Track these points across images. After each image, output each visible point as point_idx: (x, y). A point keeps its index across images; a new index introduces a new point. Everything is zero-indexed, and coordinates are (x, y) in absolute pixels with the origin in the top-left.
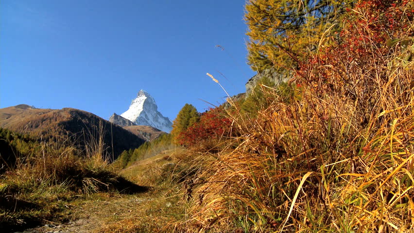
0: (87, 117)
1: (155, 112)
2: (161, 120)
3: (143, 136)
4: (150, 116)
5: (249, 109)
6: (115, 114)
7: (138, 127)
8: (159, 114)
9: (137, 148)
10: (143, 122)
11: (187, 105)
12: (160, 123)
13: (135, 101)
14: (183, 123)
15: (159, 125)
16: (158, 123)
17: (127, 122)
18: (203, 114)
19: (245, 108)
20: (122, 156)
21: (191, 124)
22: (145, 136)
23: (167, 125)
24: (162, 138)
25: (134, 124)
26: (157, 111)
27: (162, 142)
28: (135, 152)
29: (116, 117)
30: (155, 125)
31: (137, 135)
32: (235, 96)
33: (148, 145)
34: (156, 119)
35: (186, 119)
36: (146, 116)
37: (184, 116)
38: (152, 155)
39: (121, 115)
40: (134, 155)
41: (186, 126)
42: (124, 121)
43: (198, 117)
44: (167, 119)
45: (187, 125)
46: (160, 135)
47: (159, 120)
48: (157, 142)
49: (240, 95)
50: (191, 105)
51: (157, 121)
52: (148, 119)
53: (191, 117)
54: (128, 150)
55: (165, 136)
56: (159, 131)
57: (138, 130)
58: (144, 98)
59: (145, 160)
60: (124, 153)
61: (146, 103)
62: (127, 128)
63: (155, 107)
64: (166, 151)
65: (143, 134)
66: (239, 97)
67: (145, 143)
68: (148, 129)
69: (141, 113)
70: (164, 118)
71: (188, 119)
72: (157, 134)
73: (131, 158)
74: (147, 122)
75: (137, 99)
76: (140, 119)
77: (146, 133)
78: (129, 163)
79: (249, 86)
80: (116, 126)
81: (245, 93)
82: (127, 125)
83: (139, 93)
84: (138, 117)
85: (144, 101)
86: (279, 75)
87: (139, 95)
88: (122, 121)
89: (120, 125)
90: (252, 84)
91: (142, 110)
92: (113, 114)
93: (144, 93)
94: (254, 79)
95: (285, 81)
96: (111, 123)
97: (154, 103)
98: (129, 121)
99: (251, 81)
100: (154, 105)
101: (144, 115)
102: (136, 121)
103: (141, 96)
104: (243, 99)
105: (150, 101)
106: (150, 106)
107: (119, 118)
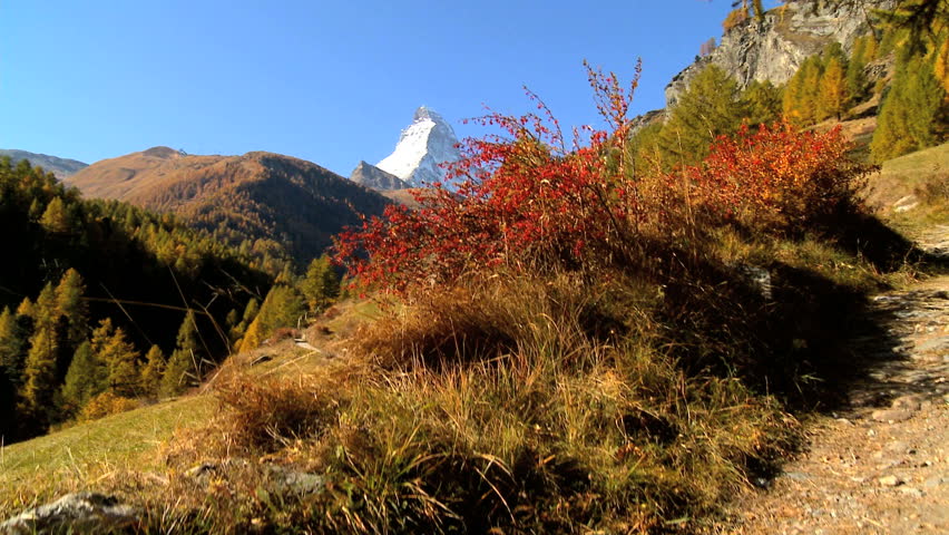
0: (302, 172)
1: (455, 156)
5: (673, 146)
6: (364, 163)
10: (429, 179)
13: (409, 132)
17: (392, 182)
19: (663, 145)
25: (407, 185)
29: (367, 169)
32: (640, 118)
36: (434, 165)
39: (378, 166)
42: (386, 179)
49: (652, 115)
52: (439, 173)
58: (428, 124)
61: (434, 136)
62: (391, 194)
66: (649, 119)
69: (423, 160)
74: (436, 179)
75: (413, 127)
76: (419, 172)
79: (673, 92)
80: (367, 190)
81: (663, 111)
82: (392, 187)
83: (416, 114)
84: (415, 170)
85: (429, 131)
86: (746, 64)
87: (417, 118)
88: (378, 179)
89: (375, 189)
90: (681, 87)
91: (425, 152)
92: (360, 162)
93: (430, 113)
94: (686, 77)
95: (760, 78)
96: (354, 183)
97: (453, 136)
98: (396, 179)
99: (679, 81)
100: (453, 139)
101: (430, 163)
102: (412, 178)
103: (422, 120)
104: (658, 123)
105: (443, 132)
106: (443, 142)
107: (372, 172)
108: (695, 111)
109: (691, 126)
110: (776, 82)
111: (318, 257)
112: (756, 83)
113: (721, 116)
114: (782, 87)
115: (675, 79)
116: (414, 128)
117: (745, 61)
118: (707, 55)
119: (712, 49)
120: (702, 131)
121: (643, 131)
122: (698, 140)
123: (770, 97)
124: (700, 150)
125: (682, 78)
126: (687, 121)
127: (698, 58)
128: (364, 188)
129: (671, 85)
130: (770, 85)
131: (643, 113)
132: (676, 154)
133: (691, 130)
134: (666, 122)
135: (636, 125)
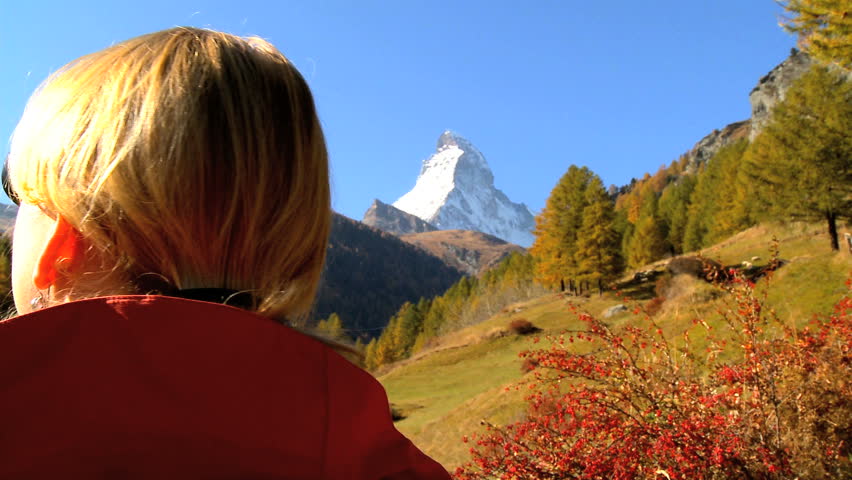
1: (488, 191)
2: (507, 213)
3: (458, 259)
4: (474, 204)
5: (765, 174)
6: (378, 203)
7: (443, 233)
8: (499, 194)
9: (442, 295)
10: (458, 219)
11: (573, 169)
12: (503, 222)
13: (432, 163)
14: (565, 220)
15: (500, 228)
16: (497, 221)
17: (413, 224)
18: (624, 191)
19: (755, 173)
20: (400, 320)
21: (587, 221)
22: (463, 259)
23: (523, 227)
24: (508, 263)
25: (431, 227)
26: (492, 188)
27: (507, 276)
28: (434, 306)
29: (384, 210)
30: (490, 227)
31: (440, 256)
32: (717, 133)
33: (470, 285)
34: (490, 209)
35: (572, 210)
36: (463, 201)
37: (568, 202)
38: (480, 316)
39: (396, 205)
40: (431, 316)
41: (572, 230)
42: (406, 221)
43: (607, 204)
44: (521, 208)
45: (577, 227)
46: (505, 254)
47: (501, 214)
48: (493, 278)
49: (733, 128)
50: (585, 170)
51: (494, 215)
52: (470, 212)
53: (586, 204)
54: (414, 300)
55: (515, 259)
56: (502, 242)
57: (443, 243)
58: (454, 153)
59: (461, 332)
60: (406, 309)
61: (462, 166)
62: (411, 238)
63: (488, 177)
64: (519, 305)
65: (458, 253)
66: (729, 134)
67: (463, 278)
68: (469, 240)
69: (450, 196)
70: (514, 205)
71: (580, 210)
72: (493, 254)
73: (426, 322)
74: (466, 219)
75: (436, 156)
76: (446, 212)
77: (465, 251)
78: (420, 339)
79: (761, 97)
80: (383, 235)
81: (748, 122)
82: (413, 231)
83: (440, 140)
84: (441, 208)
85: (455, 161)
87: (441, 146)
88: (397, 221)
89: (392, 233)
90: (772, 91)
91: (451, 186)
92: (374, 202)
93: (456, 139)
94: (779, 77)
96: (366, 226)
97: (484, 166)
98: (418, 220)
99: (768, 83)
100: (484, 171)
101: (458, 199)
102: (438, 217)
103: (447, 148)
104: (742, 139)
105: (472, 161)
106: (473, 173)
107: (389, 211)
108: (794, 126)
109: (791, 146)
111: (326, 318)
113: (832, 131)
115: (763, 81)
116: (437, 158)
120: (805, 151)
121: (723, 151)
122: (800, 164)
124: (803, 177)
125: (772, 79)
126: (784, 141)
127: (794, 52)
128: (379, 232)
129: (757, 89)
131: (722, 127)
132: (769, 183)
133: (791, 152)
134: (752, 137)
135: (711, 143)
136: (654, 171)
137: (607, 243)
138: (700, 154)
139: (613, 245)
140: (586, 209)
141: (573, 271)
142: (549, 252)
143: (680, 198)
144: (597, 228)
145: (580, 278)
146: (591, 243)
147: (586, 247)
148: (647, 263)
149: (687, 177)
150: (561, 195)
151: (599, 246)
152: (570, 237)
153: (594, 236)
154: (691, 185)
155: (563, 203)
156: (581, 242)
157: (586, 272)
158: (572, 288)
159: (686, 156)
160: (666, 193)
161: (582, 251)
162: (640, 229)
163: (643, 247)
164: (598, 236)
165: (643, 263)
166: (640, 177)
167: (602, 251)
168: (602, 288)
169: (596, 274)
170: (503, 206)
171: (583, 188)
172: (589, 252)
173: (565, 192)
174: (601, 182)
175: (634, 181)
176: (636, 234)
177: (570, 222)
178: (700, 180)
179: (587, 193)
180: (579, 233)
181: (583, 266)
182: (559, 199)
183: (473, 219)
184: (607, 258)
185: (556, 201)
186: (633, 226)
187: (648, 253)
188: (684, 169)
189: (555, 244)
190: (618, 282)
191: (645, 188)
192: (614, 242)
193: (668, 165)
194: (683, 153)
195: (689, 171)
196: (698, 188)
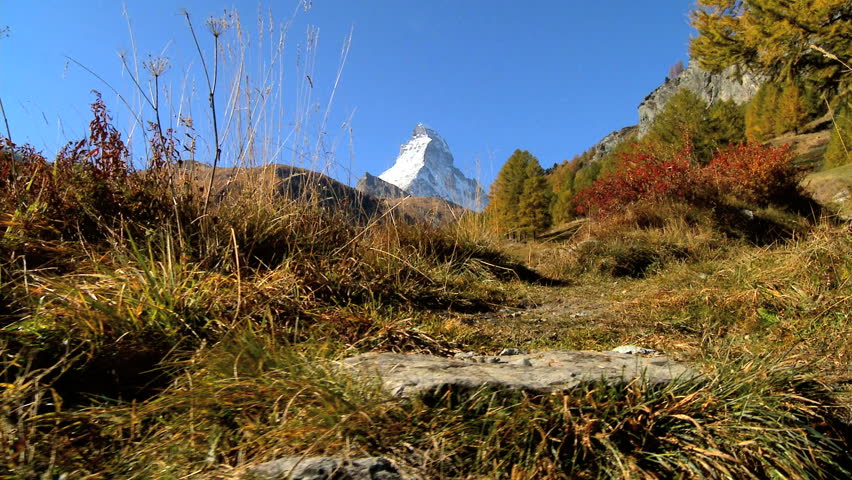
1: (449, 169)
2: (463, 186)
3: (426, 219)
4: (438, 179)
6: (368, 174)
7: (415, 199)
8: (456, 172)
10: (425, 188)
11: (518, 152)
12: (458, 192)
13: (408, 147)
14: (510, 188)
15: (457, 196)
16: (455, 192)
17: (393, 191)
18: (548, 172)
21: (526, 190)
25: (406, 194)
26: (452, 167)
29: (371, 180)
30: (450, 195)
32: (615, 133)
34: (450, 183)
35: (517, 181)
36: (431, 177)
37: (514, 175)
39: (380, 177)
41: (516, 195)
42: (388, 188)
43: (541, 177)
44: (473, 182)
45: (520, 193)
47: (458, 186)
49: (627, 130)
50: (526, 153)
51: (454, 187)
52: (435, 184)
53: (527, 177)
56: (458, 207)
57: (415, 206)
58: (425, 140)
61: (431, 151)
63: (449, 159)
65: (425, 213)
66: (623, 134)
68: (434, 204)
69: (420, 172)
70: (469, 180)
71: (522, 181)
74: (432, 189)
75: (411, 142)
76: (418, 183)
77: (431, 212)
79: (645, 110)
81: (636, 127)
82: (393, 196)
83: (414, 131)
84: (414, 180)
85: (426, 146)
86: (711, 85)
87: (415, 135)
88: (381, 188)
89: (377, 197)
90: (652, 106)
91: (422, 164)
92: (364, 174)
93: (426, 130)
94: (657, 96)
95: (724, 97)
96: (358, 191)
97: (447, 150)
98: (397, 188)
99: (650, 100)
100: (447, 153)
101: (427, 174)
102: (411, 187)
103: (420, 136)
104: (632, 138)
105: (438, 147)
106: (438, 156)
107: (375, 182)
108: (669, 127)
109: (667, 141)
110: (738, 100)
112: (721, 102)
114: (744, 104)
115: (647, 99)
116: (414, 143)
117: (710, 81)
118: (676, 77)
119: (680, 70)
121: (618, 146)
123: (734, 114)
125: (653, 98)
127: (667, 80)
128: (368, 197)
129: (643, 104)
130: (733, 103)
131: (619, 130)
134: (640, 137)
135: (612, 140)
136: (570, 160)
137: (540, 205)
138: (603, 148)
139: (544, 207)
140: (526, 181)
141: (516, 224)
142: (499, 211)
143: (589, 178)
144: (534, 195)
145: (521, 229)
146: (530, 205)
147: (526, 208)
148: (566, 222)
149: (594, 163)
150: (509, 170)
151: (535, 207)
152: (514, 201)
153: (531, 200)
154: (597, 168)
155: (510, 177)
156: (522, 204)
157: (525, 226)
158: (514, 236)
159: (594, 149)
160: (579, 175)
161: (522, 210)
162: (562, 198)
163: (564, 211)
164: (535, 200)
165: (563, 222)
166: (560, 163)
167: (537, 211)
168: (536, 238)
169: (532, 227)
170: (459, 180)
171: (525, 165)
172: (527, 211)
173: (512, 168)
174: (537, 162)
175: (556, 165)
176: (559, 202)
177: (515, 189)
178: (604, 166)
179: (528, 169)
180: (521, 197)
181: (523, 221)
182: (507, 173)
183: (437, 189)
184: (541, 216)
185: (505, 174)
186: (557, 196)
187: (567, 215)
188: (591, 158)
189: (504, 204)
190: (547, 233)
191: (564, 170)
192: (544, 205)
193: (581, 155)
194: (591, 146)
195: (595, 159)
196: (602, 171)
